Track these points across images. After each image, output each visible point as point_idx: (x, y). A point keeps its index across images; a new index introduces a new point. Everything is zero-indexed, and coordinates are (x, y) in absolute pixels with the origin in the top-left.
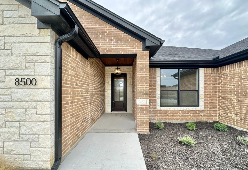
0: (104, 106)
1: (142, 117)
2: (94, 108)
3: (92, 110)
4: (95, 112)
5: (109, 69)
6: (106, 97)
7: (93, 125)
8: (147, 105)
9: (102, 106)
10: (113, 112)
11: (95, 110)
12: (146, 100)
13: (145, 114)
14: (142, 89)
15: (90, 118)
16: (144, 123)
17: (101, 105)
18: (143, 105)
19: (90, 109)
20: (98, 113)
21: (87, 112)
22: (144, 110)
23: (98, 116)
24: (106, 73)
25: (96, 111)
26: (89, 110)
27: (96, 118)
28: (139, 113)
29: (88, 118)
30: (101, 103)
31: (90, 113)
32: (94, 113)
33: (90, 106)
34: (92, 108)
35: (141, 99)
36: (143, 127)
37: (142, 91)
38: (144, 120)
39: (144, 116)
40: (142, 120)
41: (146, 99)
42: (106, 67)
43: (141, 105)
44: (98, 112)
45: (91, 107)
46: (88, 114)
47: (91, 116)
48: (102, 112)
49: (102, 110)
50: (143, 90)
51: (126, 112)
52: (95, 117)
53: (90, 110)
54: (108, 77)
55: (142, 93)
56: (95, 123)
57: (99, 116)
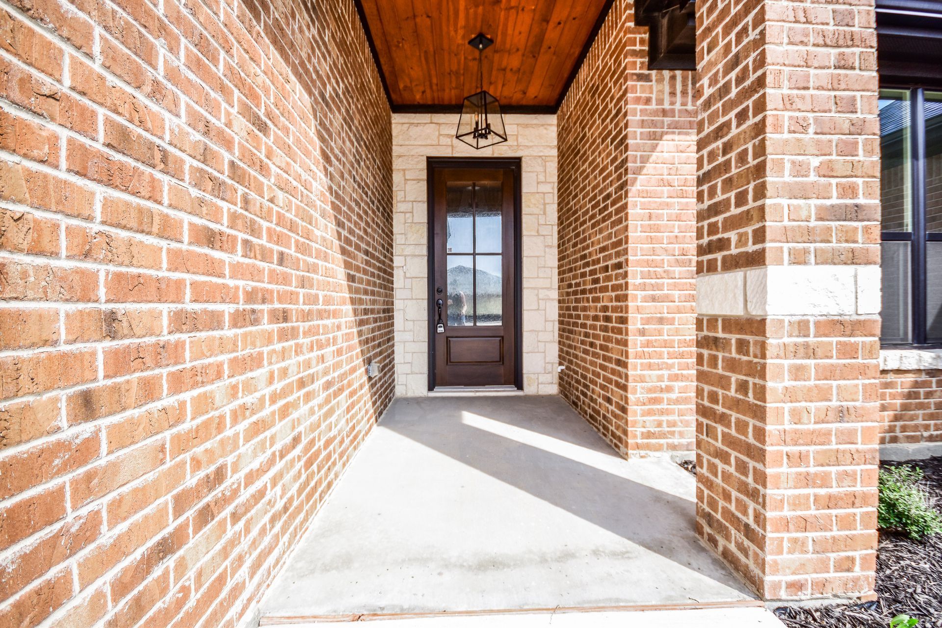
0: (389, 356)
1: (814, 438)
2: (321, 367)
3: (302, 384)
4: (327, 401)
5: (414, 131)
6: (396, 302)
7: (314, 507)
8: (857, 327)
9: (375, 356)
10: (441, 392)
11: (328, 385)
12: (851, 269)
13: (842, 414)
14: (815, 162)
15: (279, 465)
16: (831, 502)
17: (374, 347)
18: (817, 324)
19: (284, 372)
20: (353, 405)
21: (249, 399)
22: (829, 373)
23: (353, 428)
24: (394, 154)
25: (341, 390)
26: (271, 380)
27: (342, 442)
28: (787, 406)
29: (255, 465)
30: (373, 330)
31: (284, 412)
32: (320, 407)
33: (278, 347)
34: (308, 364)
35: (799, 259)
36: (821, 547)
37: (813, 177)
38: (833, 469)
39: (828, 433)
40: (812, 470)
41: (854, 259)
42: (398, 121)
43: (802, 327)
44: (352, 394)
45: (298, 350)
46: (258, 428)
47: (296, 440)
48: (380, 396)
49: (380, 379)
50: (828, 171)
51: (520, 393)
52: (335, 437)
53: (278, 386)
54: (406, 180)
55: (814, 202)
56: (329, 485)
57: (359, 422)
